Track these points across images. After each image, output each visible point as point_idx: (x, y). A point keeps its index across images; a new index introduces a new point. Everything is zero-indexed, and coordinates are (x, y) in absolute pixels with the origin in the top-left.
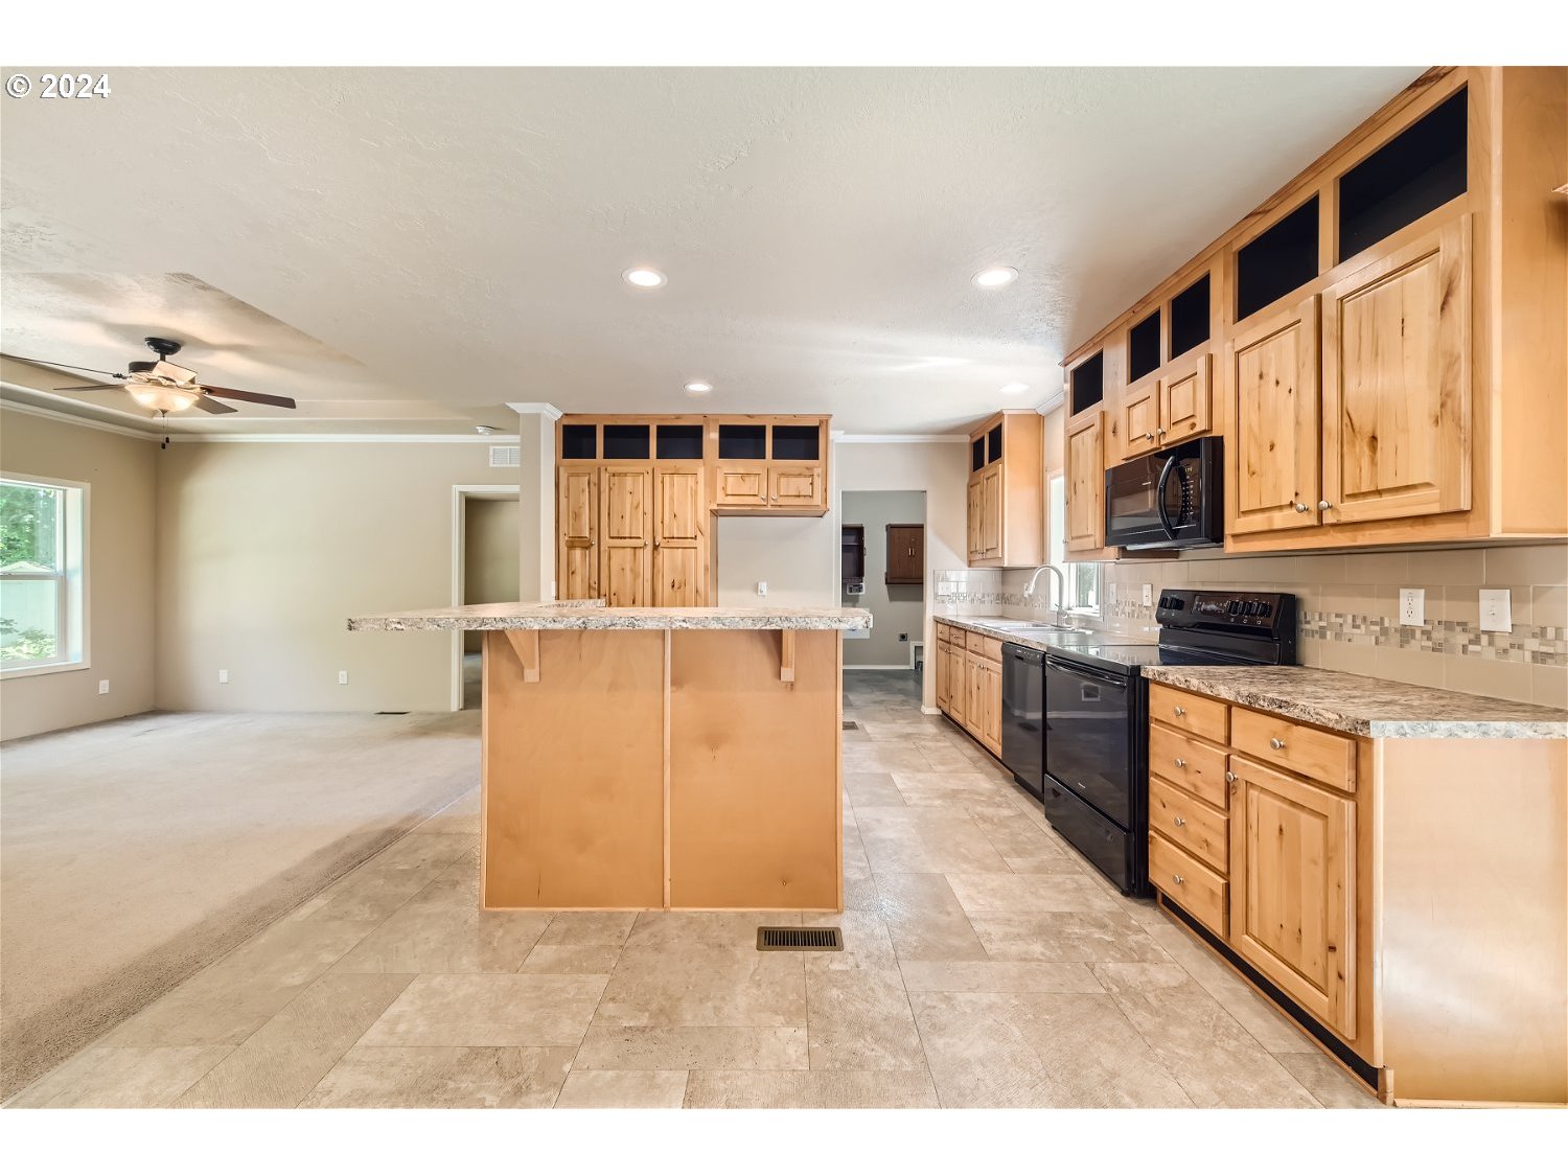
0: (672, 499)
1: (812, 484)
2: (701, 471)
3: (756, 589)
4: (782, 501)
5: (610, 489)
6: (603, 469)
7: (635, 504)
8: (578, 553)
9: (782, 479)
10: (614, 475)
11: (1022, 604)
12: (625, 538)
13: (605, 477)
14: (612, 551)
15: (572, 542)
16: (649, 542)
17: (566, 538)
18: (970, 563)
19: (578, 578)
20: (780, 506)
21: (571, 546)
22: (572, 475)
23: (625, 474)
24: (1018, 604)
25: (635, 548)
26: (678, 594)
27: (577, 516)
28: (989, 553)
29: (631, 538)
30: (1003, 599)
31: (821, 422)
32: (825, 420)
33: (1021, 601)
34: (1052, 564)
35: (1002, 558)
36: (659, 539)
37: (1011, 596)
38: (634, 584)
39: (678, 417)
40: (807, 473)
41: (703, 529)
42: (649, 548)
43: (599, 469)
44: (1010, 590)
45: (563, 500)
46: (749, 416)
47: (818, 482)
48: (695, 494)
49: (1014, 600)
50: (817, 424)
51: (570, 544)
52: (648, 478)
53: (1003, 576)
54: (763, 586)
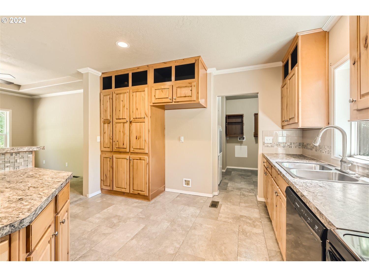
0: (136, 103)
1: (191, 90)
2: (146, 89)
3: (179, 139)
4: (178, 100)
5: (116, 100)
6: (113, 92)
7: (124, 105)
8: (106, 125)
9: (178, 89)
10: (117, 94)
11: (314, 150)
12: (121, 119)
13: (114, 95)
14: (117, 124)
15: (104, 121)
16: (128, 120)
17: (103, 120)
18: (283, 127)
19: (106, 135)
20: (178, 102)
21: (104, 123)
22: (105, 96)
23: (121, 94)
24: (311, 149)
25: (124, 123)
26: (138, 141)
27: (106, 111)
28: (291, 120)
29: (123, 119)
30: (303, 146)
31: (196, 60)
32: (198, 59)
33: (313, 148)
34: (336, 124)
35: (298, 123)
36: (132, 119)
37: (308, 144)
38: (124, 137)
39: (138, 68)
40: (189, 85)
41: (147, 114)
42: (128, 122)
43: (112, 93)
44: (307, 141)
45: (102, 105)
46: (164, 63)
47: (194, 89)
48: (144, 99)
49: (309, 147)
50: (194, 62)
51: (104, 122)
52: (128, 94)
53: (303, 134)
54: (182, 139)
